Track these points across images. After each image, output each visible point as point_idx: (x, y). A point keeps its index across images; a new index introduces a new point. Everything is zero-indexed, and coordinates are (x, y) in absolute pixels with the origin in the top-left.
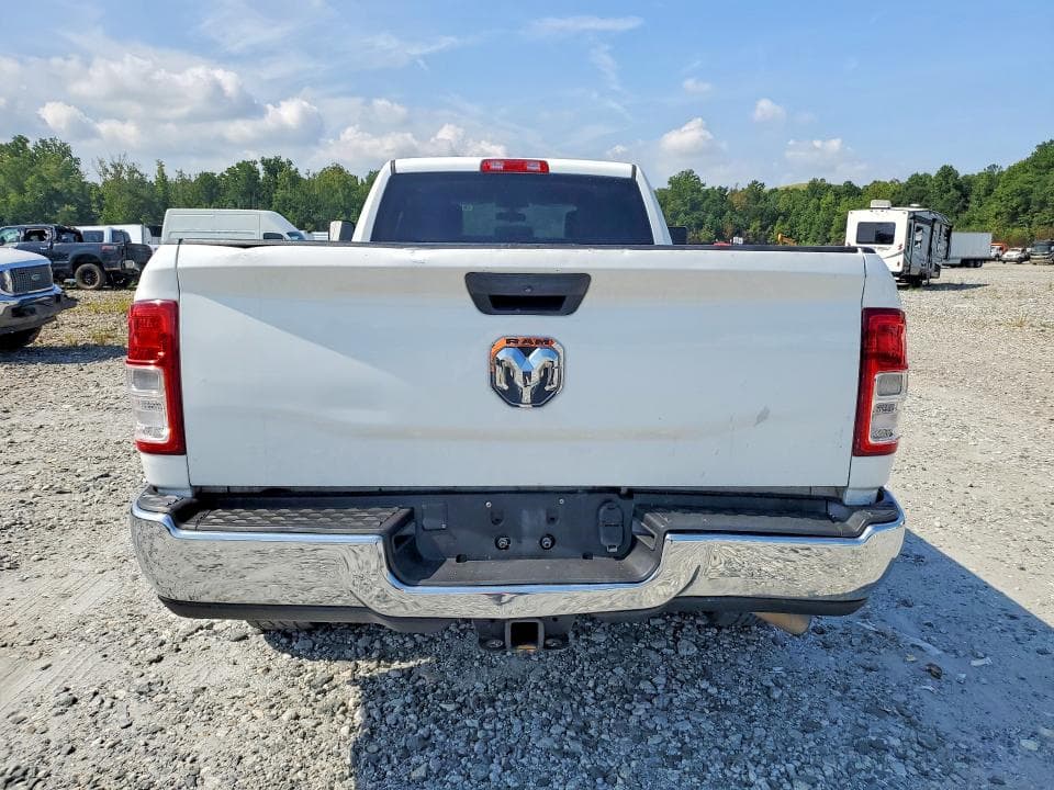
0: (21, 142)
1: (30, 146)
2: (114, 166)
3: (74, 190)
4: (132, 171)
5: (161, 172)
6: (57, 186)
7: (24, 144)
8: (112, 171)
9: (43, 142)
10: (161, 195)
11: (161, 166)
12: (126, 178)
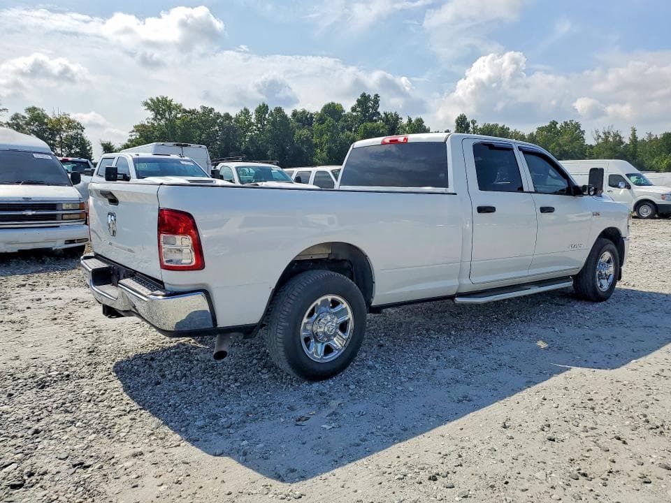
0: (554, 123)
1: (558, 126)
2: (605, 133)
3: (576, 150)
4: (616, 135)
5: (634, 135)
6: (566, 148)
7: (555, 126)
8: (603, 136)
9: (566, 123)
10: (631, 150)
11: (634, 131)
12: (611, 140)
